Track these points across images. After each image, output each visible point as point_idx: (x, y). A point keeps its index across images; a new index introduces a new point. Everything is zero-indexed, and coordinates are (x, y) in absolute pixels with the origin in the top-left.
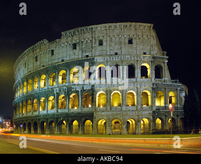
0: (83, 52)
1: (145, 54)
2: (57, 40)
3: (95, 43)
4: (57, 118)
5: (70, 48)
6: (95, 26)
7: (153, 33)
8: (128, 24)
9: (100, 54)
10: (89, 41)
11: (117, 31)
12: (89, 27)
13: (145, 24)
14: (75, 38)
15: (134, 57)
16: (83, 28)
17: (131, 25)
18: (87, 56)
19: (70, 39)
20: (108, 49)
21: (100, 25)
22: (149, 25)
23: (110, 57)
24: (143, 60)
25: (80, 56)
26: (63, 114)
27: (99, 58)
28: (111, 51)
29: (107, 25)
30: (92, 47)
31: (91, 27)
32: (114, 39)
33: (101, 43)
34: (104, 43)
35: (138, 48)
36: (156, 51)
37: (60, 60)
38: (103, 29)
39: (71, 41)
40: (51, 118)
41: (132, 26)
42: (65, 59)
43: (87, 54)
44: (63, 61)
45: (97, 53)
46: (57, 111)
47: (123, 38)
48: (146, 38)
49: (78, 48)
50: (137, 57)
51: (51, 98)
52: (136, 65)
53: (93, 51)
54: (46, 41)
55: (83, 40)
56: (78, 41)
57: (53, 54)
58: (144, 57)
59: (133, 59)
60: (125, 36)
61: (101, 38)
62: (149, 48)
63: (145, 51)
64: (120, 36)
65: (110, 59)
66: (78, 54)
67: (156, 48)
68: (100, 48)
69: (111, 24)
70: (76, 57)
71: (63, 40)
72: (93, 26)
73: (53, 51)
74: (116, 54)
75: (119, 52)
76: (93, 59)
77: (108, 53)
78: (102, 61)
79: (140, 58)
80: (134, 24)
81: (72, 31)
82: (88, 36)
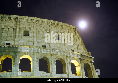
0: (2, 39)
1: (73, 51)
6: (21, 17)
8: (56, 22)
9: (25, 44)
10: (12, 30)
11: (45, 26)
12: (12, 16)
15: (63, 52)
17: (58, 24)
20: (35, 41)
21: (27, 17)
24: (72, 56)
27: (24, 47)
30: (15, 36)
31: (15, 16)
33: (26, 34)
34: (31, 35)
36: (83, 51)
38: (29, 21)
41: (60, 25)
43: (8, 42)
50: (66, 53)
52: (66, 61)
53: (17, 40)
55: (3, 27)
58: (73, 54)
59: (62, 54)
62: (76, 46)
63: (73, 49)
65: (38, 51)
72: (18, 16)
74: (45, 47)
75: (47, 46)
77: (35, 45)
78: (28, 51)
79: (69, 54)
80: (61, 23)
82: (11, 24)
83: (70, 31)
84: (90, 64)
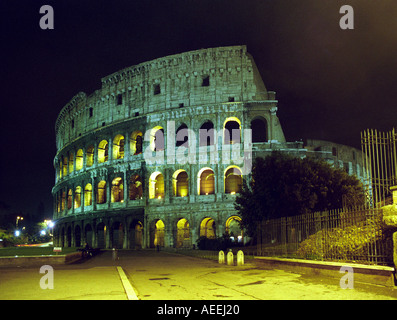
0: (130, 108)
1: (232, 100)
2: (97, 92)
3: (148, 91)
4: (95, 220)
5: (113, 103)
6: (148, 63)
7: (248, 61)
8: (200, 52)
9: (156, 108)
10: (139, 89)
11: (183, 67)
12: (137, 66)
13: (230, 48)
14: (120, 85)
15: (210, 108)
16: (130, 68)
17: (205, 54)
18: (137, 114)
19: (112, 88)
20: (168, 99)
21: (155, 61)
22: (239, 48)
23: (170, 113)
24: (227, 111)
25: (127, 116)
26: (101, 211)
27: (152, 116)
28: (173, 103)
29: (166, 59)
30: (144, 99)
32: (177, 80)
33: (157, 91)
34: (162, 90)
35: (219, 91)
36: (253, 93)
37: (100, 124)
38: (160, 66)
39: (115, 92)
40: (88, 219)
41: (208, 54)
42: (106, 121)
43: (137, 111)
44: (104, 124)
45: (152, 107)
46: (95, 208)
47: (192, 77)
48: (234, 72)
49: (123, 101)
50: (216, 107)
51: (89, 187)
52: (214, 122)
53: (146, 104)
54: (82, 95)
55: (130, 88)
56: (123, 91)
57: (91, 115)
58: (229, 107)
59: (208, 112)
60: (196, 73)
61: (156, 81)
62: (239, 88)
63: (232, 95)
64: (187, 75)
66: (123, 113)
67: (254, 87)
68: (155, 99)
69: (173, 56)
70: (122, 117)
71: (105, 91)
72: (144, 64)
73: (91, 109)
74: (182, 105)
75: (186, 102)
76: (145, 118)
77: (168, 106)
78: (159, 119)
79: (222, 109)
80: (210, 50)
81: (115, 75)
82: (138, 80)
84: (267, 116)
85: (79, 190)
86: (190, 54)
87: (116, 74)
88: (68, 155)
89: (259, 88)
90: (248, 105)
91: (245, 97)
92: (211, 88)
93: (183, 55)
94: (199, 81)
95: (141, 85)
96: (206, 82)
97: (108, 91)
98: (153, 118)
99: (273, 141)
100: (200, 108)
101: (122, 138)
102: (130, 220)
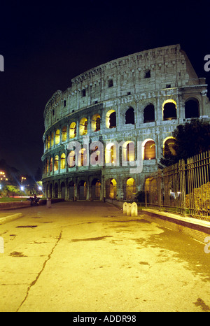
0: (91, 98)
1: (169, 86)
2: (69, 89)
3: (104, 85)
4: (67, 179)
5: (79, 96)
6: (103, 65)
7: (182, 57)
9: (110, 97)
10: (98, 84)
11: (130, 65)
12: (96, 68)
13: (166, 48)
14: (84, 83)
15: (151, 94)
16: (91, 70)
18: (96, 102)
19: (79, 85)
20: (119, 89)
21: (109, 63)
22: (174, 46)
23: (121, 100)
25: (89, 104)
26: (72, 173)
27: (107, 102)
28: (123, 92)
29: (117, 61)
30: (101, 91)
31: (98, 67)
32: (125, 75)
33: (111, 85)
34: (115, 84)
35: (158, 81)
36: (187, 80)
37: (71, 111)
38: (112, 66)
39: (81, 88)
40: (63, 178)
41: (149, 54)
42: (75, 109)
43: (96, 100)
44: (73, 111)
45: (107, 97)
46: (67, 170)
47: (137, 72)
48: (170, 65)
49: (87, 94)
50: (156, 93)
51: (64, 156)
53: (102, 95)
54: (59, 92)
55: (91, 84)
56: (86, 86)
57: (65, 105)
58: (166, 92)
59: (150, 97)
60: (139, 69)
61: (110, 77)
62: (175, 77)
63: (168, 83)
64: (133, 71)
65: (121, 101)
66: (86, 102)
67: (187, 75)
68: (109, 90)
69: (121, 59)
70: (85, 105)
71: (74, 88)
72: (101, 66)
73: (65, 102)
74: (129, 93)
75: (132, 91)
76: (102, 104)
77: (119, 95)
78: (112, 105)
79: (160, 94)
80: (150, 51)
82: (97, 78)
83: (166, 56)
84: (199, 97)
85: (57, 158)
86: (135, 55)
87: (81, 75)
88: (51, 134)
89: (191, 76)
90: (182, 90)
91: (179, 84)
92: (152, 79)
93: (129, 57)
94: (143, 74)
95: (99, 81)
96: (148, 75)
97: (76, 88)
98: (108, 104)
99: (204, 117)
100: (143, 94)
101: (86, 120)
102: (91, 179)
